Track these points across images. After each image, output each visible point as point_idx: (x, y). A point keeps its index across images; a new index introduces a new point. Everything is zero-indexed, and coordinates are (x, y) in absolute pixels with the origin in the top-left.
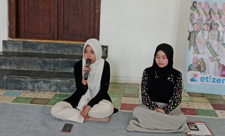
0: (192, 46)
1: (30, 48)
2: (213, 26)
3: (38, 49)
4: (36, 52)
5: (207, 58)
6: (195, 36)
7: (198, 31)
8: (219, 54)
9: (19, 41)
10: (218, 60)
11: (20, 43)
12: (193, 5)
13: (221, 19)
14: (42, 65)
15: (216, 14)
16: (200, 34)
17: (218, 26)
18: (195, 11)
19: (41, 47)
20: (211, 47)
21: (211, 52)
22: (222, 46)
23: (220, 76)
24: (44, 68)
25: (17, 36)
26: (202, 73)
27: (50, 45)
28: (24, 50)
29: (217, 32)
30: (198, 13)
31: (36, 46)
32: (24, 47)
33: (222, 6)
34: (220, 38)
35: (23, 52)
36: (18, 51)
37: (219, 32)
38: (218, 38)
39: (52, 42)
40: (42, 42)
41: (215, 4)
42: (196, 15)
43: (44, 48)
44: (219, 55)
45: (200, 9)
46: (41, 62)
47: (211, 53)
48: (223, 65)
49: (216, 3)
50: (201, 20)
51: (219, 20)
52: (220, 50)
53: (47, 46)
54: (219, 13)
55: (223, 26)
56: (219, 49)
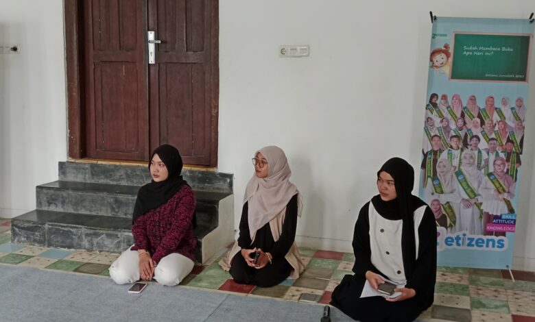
0: (429, 180)
1: (103, 177)
2: (469, 140)
3: (115, 178)
4: (112, 183)
5: (459, 202)
6: (435, 161)
7: (441, 151)
8: (480, 193)
9: (85, 164)
10: (479, 205)
11: (87, 166)
12: (431, 101)
13: (483, 127)
14: (114, 206)
15: (474, 117)
16: (444, 156)
17: (479, 140)
18: (435, 112)
19: (119, 174)
20: (466, 181)
21: (465, 190)
22: (487, 178)
23: (481, 234)
24: (117, 212)
25: (84, 155)
26: (449, 229)
27: (135, 171)
28: (93, 178)
29: (476, 152)
30: (441, 116)
31: (112, 173)
32: (93, 175)
33: (486, 103)
34: (483, 163)
35: (90, 184)
36: (83, 181)
37: (480, 152)
38: (479, 163)
39: (139, 166)
40: (121, 166)
41: (473, 99)
42: (437, 120)
43: (124, 176)
44: (479, 195)
45: (443, 108)
46: (112, 200)
47: (466, 192)
48: (488, 213)
49: (473, 96)
50: (447, 129)
51: (480, 129)
52: (481, 186)
53: (129, 172)
54: (479, 116)
55: (488, 140)
56: (480, 183)
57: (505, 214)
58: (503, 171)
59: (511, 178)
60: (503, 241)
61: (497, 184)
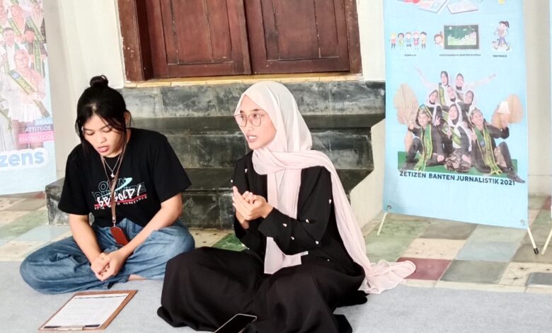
48: (18, 121)
57: (39, 120)
58: (27, 67)
59: (39, 74)
60: (42, 154)
61: (23, 84)
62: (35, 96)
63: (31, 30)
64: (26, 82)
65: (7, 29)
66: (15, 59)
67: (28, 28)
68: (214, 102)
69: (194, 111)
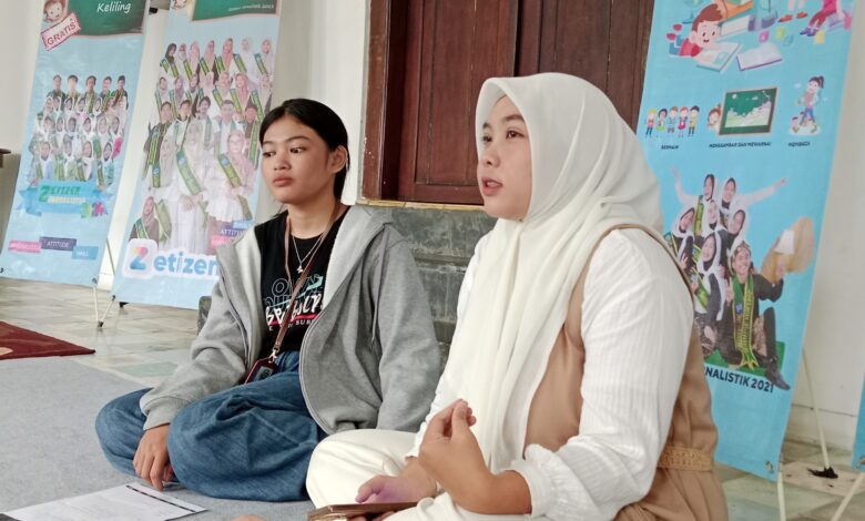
2: (198, 104)
5: (177, 199)
8: (206, 185)
10: (204, 205)
13: (216, 83)
15: (208, 71)
17: (210, 104)
20: (187, 166)
21: (185, 181)
22: (217, 162)
23: (204, 253)
29: (204, 123)
33: (223, 48)
38: (208, 139)
47: (187, 184)
48: (215, 218)
49: (213, 41)
52: (209, 174)
54: (214, 68)
55: (221, 103)
56: (207, 170)
59: (251, 164)
61: (230, 172)
62: (241, 191)
63: (255, 107)
64: (234, 172)
65: (227, 102)
66: (228, 141)
67: (251, 105)
68: (449, 236)
69: (424, 245)
